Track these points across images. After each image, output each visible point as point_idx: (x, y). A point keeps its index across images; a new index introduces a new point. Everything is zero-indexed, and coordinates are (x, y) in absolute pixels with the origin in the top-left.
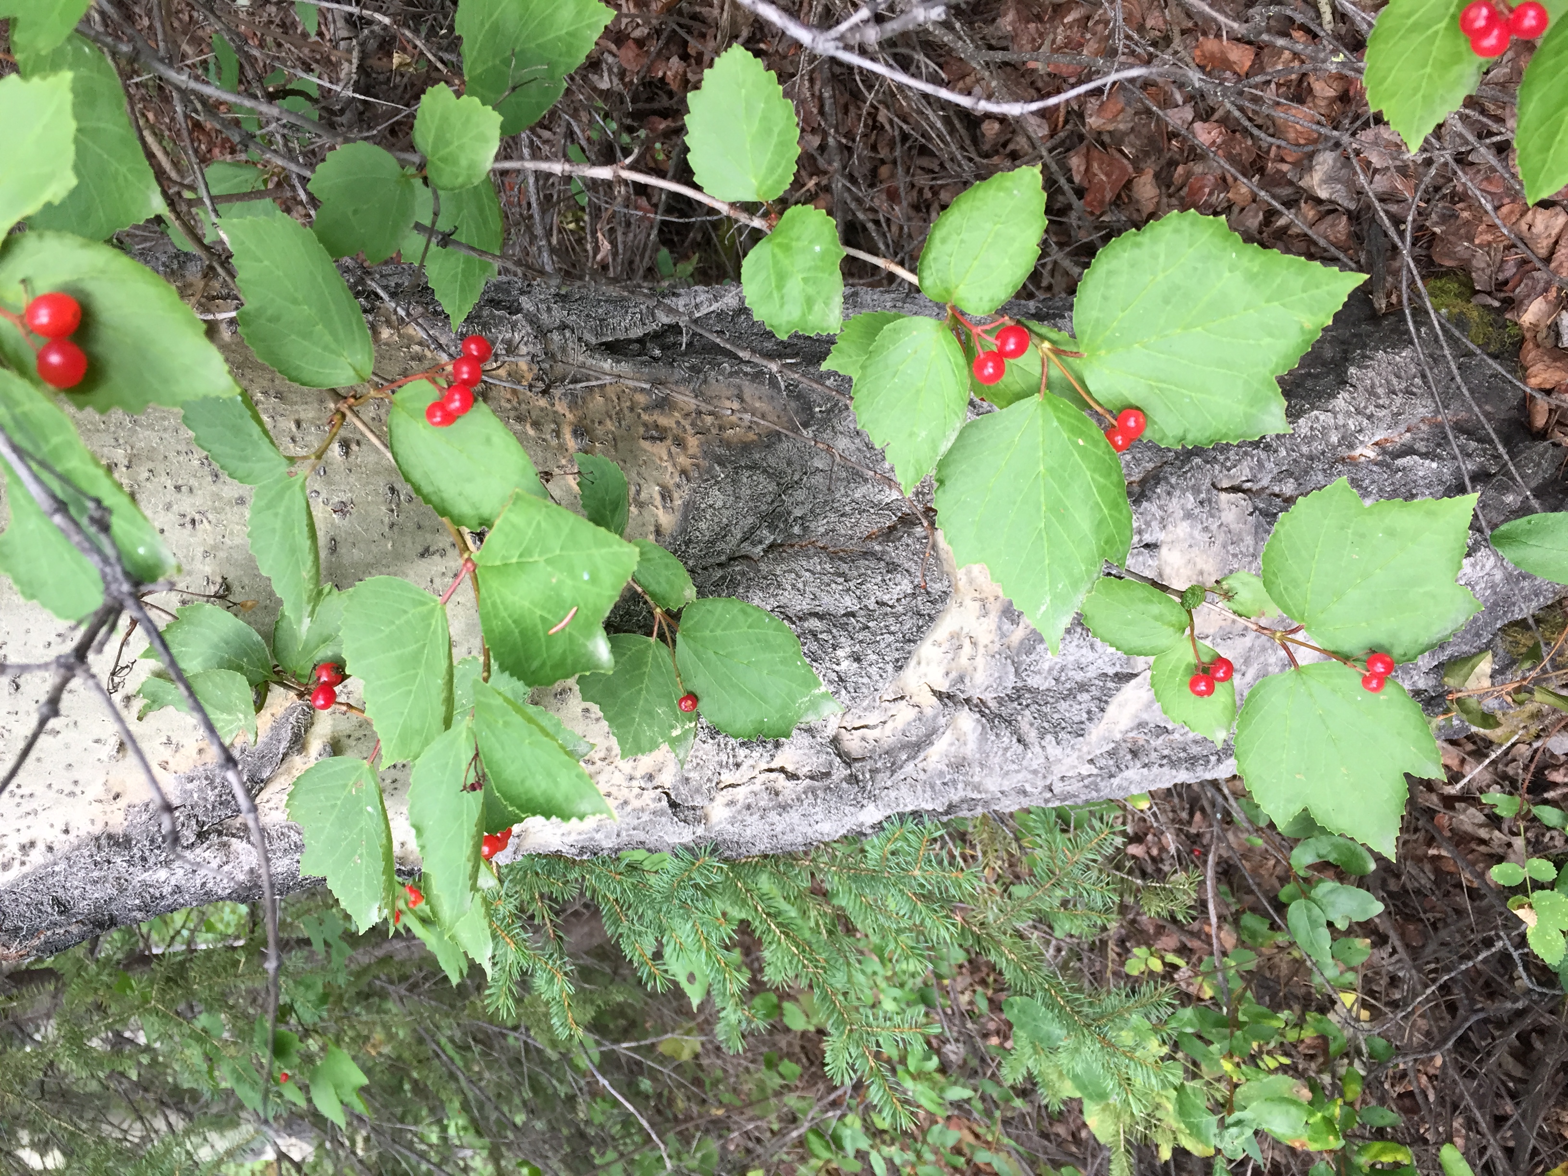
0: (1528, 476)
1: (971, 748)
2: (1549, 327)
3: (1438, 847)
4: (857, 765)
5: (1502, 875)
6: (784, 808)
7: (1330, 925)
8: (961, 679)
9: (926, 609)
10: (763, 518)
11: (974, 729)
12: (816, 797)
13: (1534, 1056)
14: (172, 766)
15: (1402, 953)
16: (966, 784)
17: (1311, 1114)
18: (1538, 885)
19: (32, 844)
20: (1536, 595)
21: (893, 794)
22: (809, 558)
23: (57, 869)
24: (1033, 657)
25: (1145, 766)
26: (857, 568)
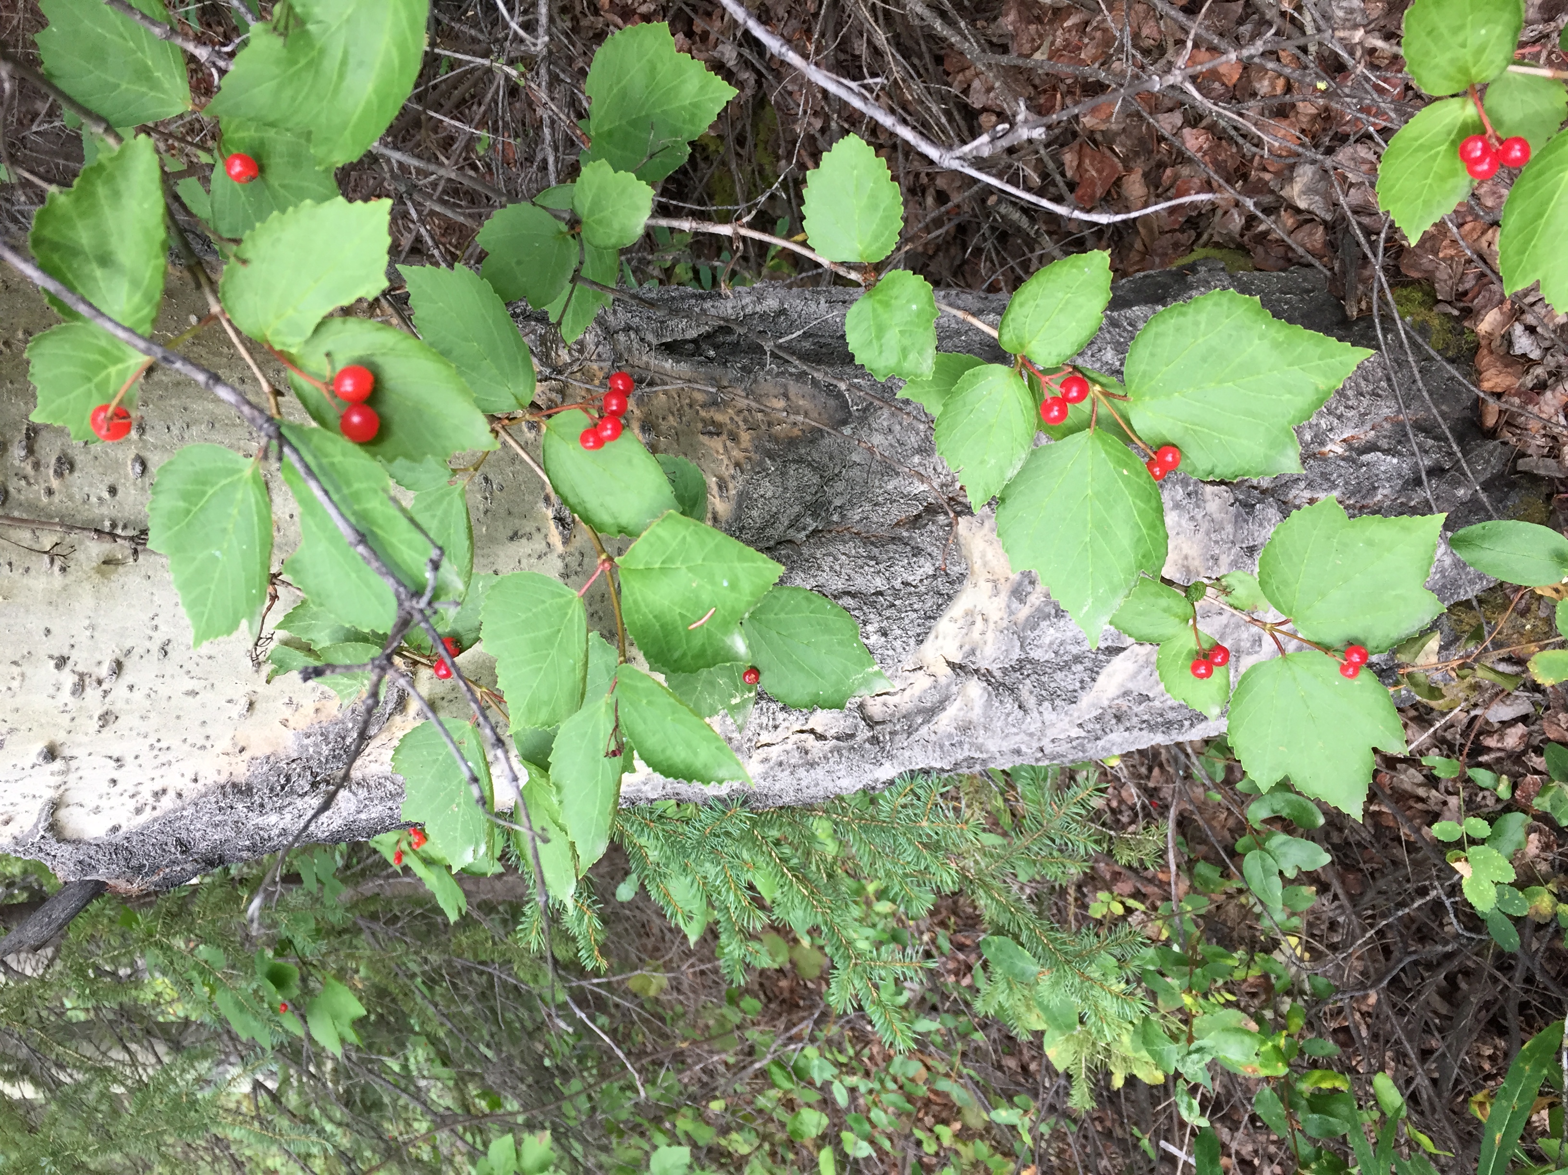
0: (1478, 472)
1: (976, 714)
2: (1503, 336)
3: (1379, 804)
4: (879, 728)
5: (1441, 831)
6: (812, 765)
7: (1281, 873)
8: (973, 652)
9: (945, 589)
10: (807, 508)
11: (981, 696)
12: (841, 755)
13: (1459, 996)
14: (291, 724)
15: (1344, 899)
16: (971, 744)
17: (1263, 1043)
18: (1473, 842)
19: (164, 791)
20: (1481, 579)
21: (907, 753)
22: (845, 542)
23: (185, 813)
24: (1037, 632)
25: (1127, 729)
26: (887, 551)
